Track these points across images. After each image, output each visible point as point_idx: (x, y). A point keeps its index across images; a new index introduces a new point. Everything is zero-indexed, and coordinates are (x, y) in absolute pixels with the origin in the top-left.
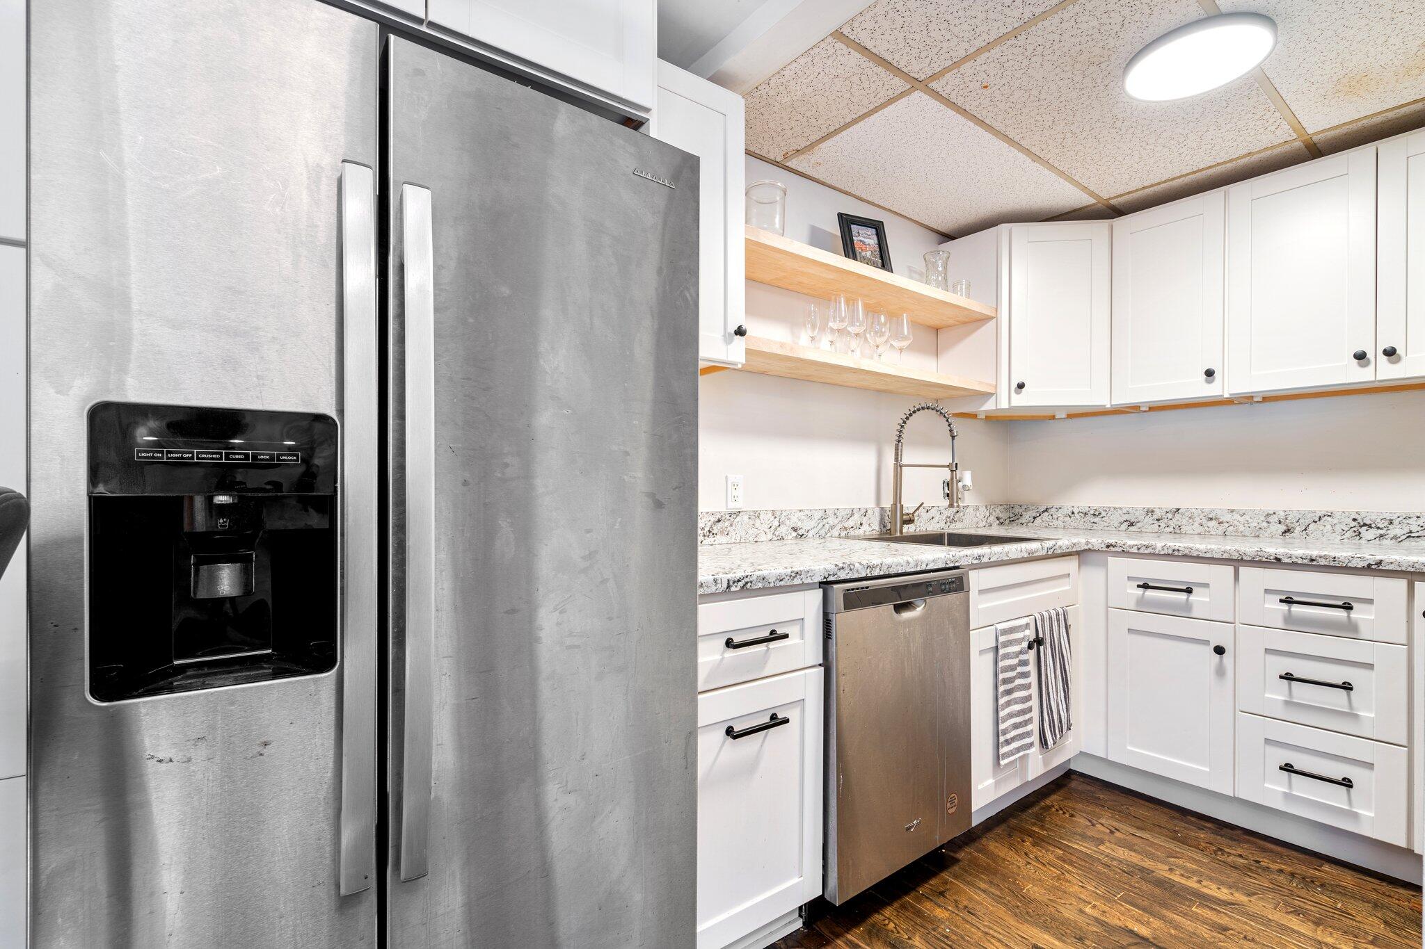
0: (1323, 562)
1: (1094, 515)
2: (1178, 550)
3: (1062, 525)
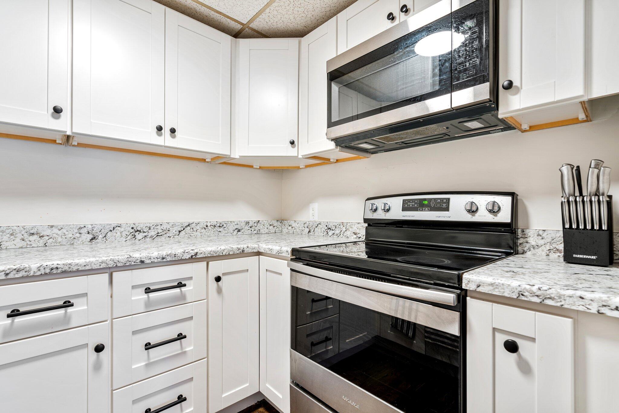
0: (169, 259)
2: (57, 268)
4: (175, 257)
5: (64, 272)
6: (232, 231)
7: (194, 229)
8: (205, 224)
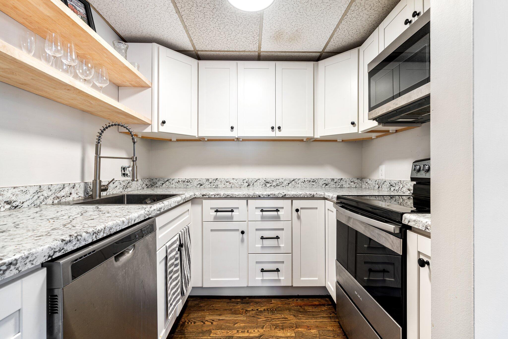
0: (271, 196)
1: (187, 182)
2: (229, 195)
3: (174, 186)
4: (274, 195)
5: (231, 197)
6: (321, 185)
7: (297, 183)
8: (304, 180)
